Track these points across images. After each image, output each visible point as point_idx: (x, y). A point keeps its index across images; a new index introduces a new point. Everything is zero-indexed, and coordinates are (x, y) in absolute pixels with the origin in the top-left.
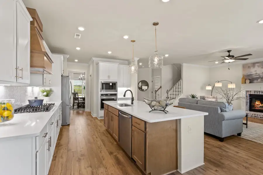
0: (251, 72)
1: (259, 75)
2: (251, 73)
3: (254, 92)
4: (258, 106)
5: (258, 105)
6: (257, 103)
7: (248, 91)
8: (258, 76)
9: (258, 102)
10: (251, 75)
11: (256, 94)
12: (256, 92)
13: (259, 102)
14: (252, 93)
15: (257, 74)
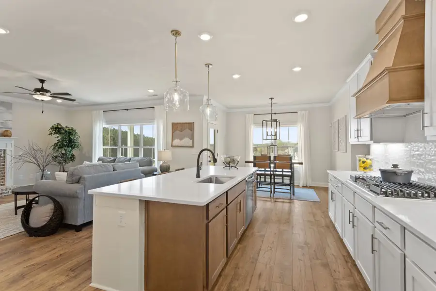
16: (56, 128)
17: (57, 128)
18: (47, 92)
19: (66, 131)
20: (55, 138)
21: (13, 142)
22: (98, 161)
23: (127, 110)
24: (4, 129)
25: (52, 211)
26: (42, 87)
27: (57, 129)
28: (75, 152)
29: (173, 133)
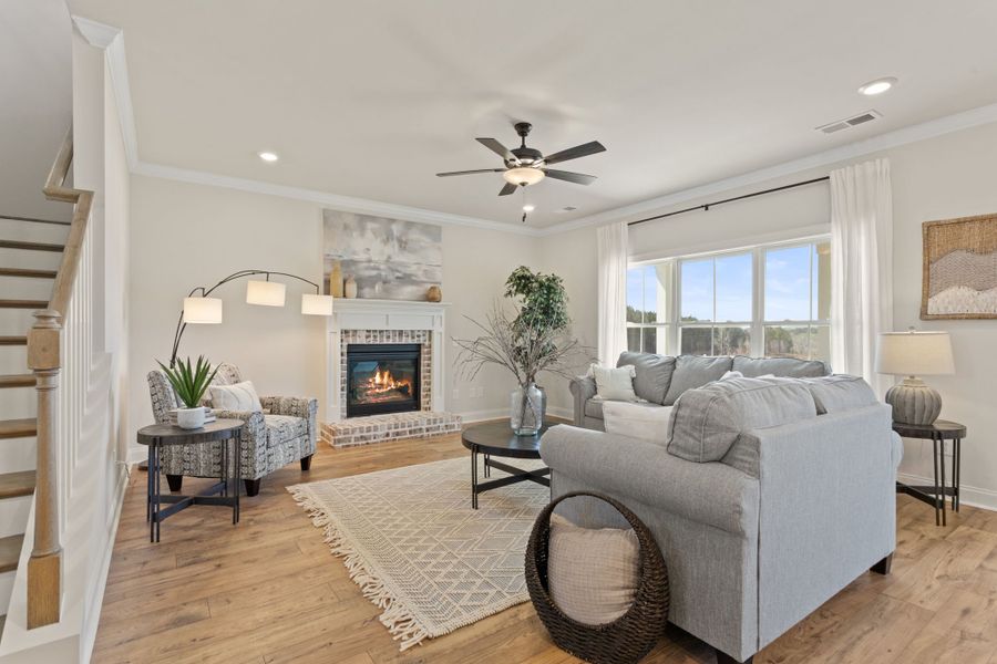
0: (354, 253)
1: (378, 269)
2: (356, 257)
3: (365, 333)
4: (381, 391)
5: (381, 385)
6: (378, 379)
7: (346, 332)
8: (374, 273)
9: (382, 376)
10: (354, 262)
11: (371, 343)
12: (372, 335)
13: (386, 374)
14: (361, 340)
15: (372, 264)
16: (520, 278)
17: (523, 277)
18: (535, 158)
19: (541, 285)
20: (519, 302)
21: (443, 314)
22: (619, 365)
23: (706, 207)
24: (429, 286)
25: (632, 568)
26: (523, 146)
27: (522, 282)
28: (554, 338)
29: (926, 268)
